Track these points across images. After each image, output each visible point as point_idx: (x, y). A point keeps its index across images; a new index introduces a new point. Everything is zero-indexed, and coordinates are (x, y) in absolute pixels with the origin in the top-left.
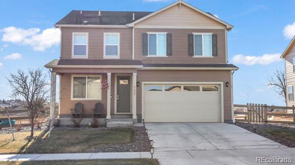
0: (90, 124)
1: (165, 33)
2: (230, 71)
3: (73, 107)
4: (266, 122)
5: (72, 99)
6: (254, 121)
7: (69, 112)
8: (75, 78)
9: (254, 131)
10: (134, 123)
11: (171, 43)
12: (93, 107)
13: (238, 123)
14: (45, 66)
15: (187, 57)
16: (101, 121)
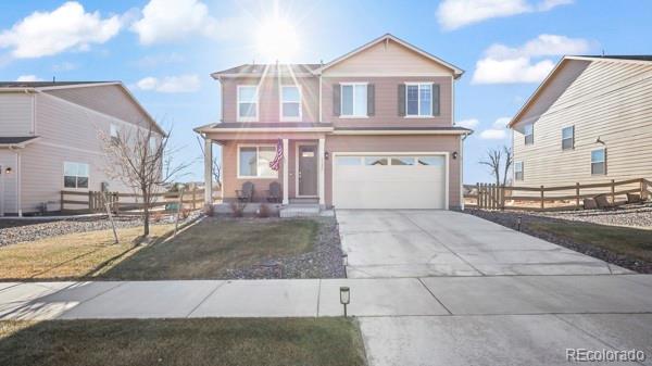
0: (258, 212)
1: (366, 83)
2: (459, 135)
3: (240, 188)
4: (503, 208)
5: (239, 177)
6: (486, 207)
7: (234, 195)
8: (242, 149)
9: (519, 228)
10: (321, 210)
11: (374, 97)
12: (267, 188)
13: (470, 210)
14: (194, 130)
15: (396, 117)
16: (273, 207)
